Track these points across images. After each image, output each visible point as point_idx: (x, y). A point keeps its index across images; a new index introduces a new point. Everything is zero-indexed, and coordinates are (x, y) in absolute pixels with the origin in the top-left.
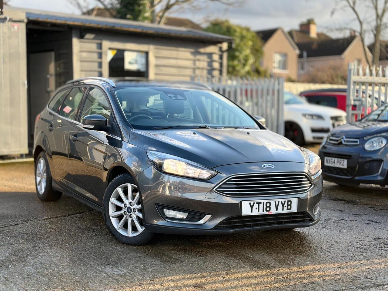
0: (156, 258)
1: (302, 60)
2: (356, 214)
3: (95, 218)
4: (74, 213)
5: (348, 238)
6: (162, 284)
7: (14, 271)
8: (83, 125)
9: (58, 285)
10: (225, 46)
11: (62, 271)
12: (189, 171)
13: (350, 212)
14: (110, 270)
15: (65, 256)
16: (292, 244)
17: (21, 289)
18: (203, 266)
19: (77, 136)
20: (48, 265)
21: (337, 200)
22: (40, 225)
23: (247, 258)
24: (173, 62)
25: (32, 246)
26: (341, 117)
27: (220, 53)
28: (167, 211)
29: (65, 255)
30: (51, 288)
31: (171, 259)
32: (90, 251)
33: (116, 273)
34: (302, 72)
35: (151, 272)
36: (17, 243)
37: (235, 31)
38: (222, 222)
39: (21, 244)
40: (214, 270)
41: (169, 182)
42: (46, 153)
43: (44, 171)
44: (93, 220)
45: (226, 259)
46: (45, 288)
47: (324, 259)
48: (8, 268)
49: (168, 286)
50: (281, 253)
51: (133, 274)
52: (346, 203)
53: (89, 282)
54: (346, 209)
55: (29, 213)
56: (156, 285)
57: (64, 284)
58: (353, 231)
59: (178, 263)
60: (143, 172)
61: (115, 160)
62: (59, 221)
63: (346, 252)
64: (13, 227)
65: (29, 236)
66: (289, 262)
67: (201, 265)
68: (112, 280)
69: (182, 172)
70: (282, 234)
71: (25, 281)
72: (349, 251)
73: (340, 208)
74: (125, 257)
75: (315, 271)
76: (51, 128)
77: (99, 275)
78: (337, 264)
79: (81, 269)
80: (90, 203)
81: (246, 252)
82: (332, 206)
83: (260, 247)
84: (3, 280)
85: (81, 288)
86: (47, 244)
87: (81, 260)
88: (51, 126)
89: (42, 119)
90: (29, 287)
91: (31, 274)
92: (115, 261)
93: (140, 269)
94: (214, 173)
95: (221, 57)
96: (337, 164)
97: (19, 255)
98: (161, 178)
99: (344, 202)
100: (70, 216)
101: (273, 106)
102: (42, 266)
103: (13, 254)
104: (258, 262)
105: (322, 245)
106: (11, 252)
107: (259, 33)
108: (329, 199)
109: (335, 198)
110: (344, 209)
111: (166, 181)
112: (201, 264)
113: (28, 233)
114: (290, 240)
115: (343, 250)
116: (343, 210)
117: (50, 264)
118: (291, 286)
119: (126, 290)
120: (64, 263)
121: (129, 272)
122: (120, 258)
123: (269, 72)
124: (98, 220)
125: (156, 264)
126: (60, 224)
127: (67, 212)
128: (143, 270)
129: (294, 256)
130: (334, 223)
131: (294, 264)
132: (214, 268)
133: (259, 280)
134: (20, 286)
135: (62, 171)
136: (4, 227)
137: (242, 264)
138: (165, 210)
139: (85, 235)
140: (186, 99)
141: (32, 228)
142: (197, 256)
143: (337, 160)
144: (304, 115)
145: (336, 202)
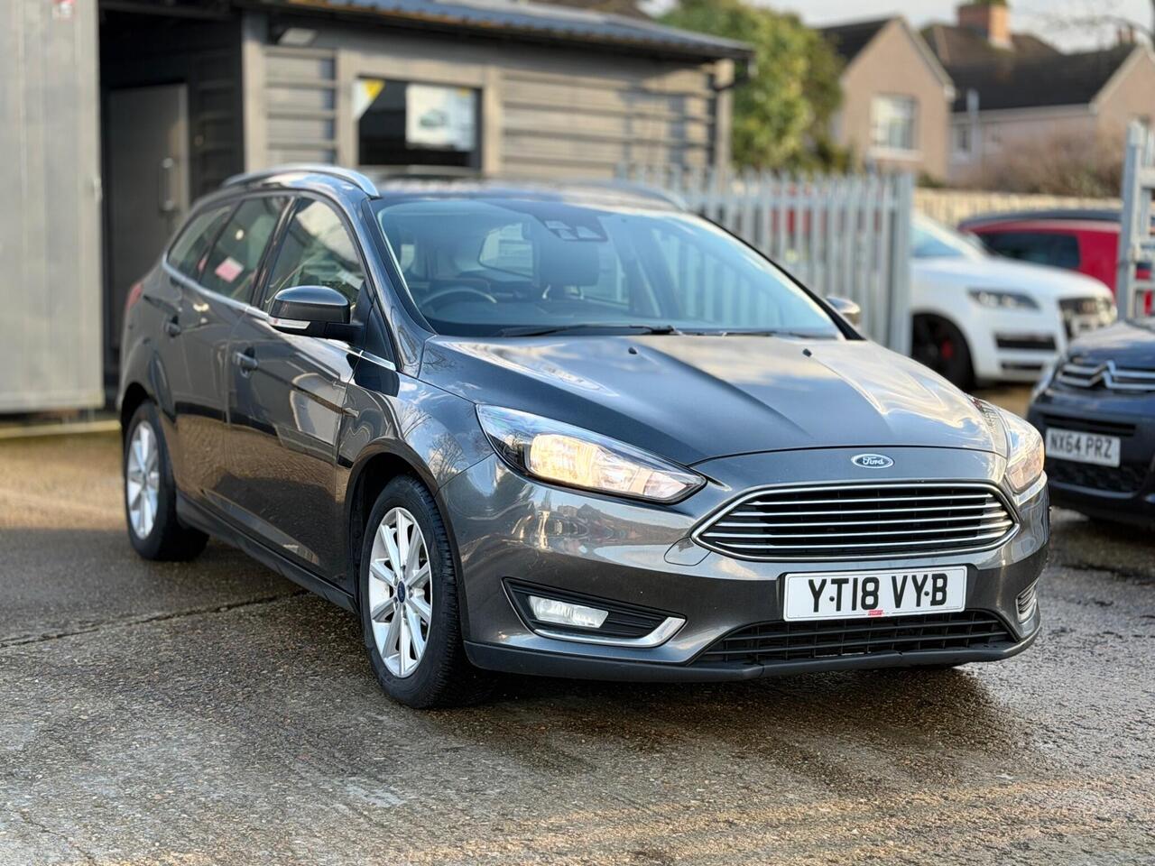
0: (508, 753)
1: (962, 119)
2: (1151, 613)
3: (313, 618)
4: (246, 600)
5: (1130, 694)
6: (532, 844)
7: (53, 792)
8: (272, 320)
9: (192, 841)
10: (725, 71)
11: (206, 794)
12: (613, 475)
13: (1131, 607)
14: (361, 792)
15: (218, 743)
16: (948, 715)
17: (72, 853)
18: (663, 782)
19: (253, 352)
20: (160, 774)
21: (1086, 569)
22: (139, 639)
23: (805, 759)
24: (558, 121)
25: (112, 706)
26: (1091, 300)
27: (708, 93)
28: (540, 601)
29: (218, 740)
30: (169, 852)
31: (557, 758)
32: (296, 728)
33: (380, 803)
34: (961, 157)
35: (495, 802)
36: (62, 698)
37: (755, 25)
38: (720, 643)
39: (77, 699)
40: (698, 798)
41: (549, 509)
42: (158, 408)
43: (151, 463)
44: (308, 622)
45: (738, 760)
46: (150, 851)
47: (1057, 764)
48: (34, 779)
49: (551, 848)
50: (915, 743)
51: (434, 807)
52: (1115, 578)
53: (294, 833)
54: (1118, 598)
55: (102, 598)
56: (509, 847)
57: (211, 837)
58: (1144, 670)
59: (580, 772)
60: (463, 474)
61: (375, 434)
62: (199, 626)
63: (1127, 743)
64: (51, 643)
65: (103, 675)
66: (943, 774)
67: (655, 779)
68: (367, 826)
69: (590, 476)
70: (913, 678)
71: (85, 826)
72: (1138, 739)
73: (1099, 596)
74: (408, 748)
75: (1031, 806)
76: (174, 326)
77: (327, 809)
78: (1099, 783)
79: (267, 786)
80: (294, 569)
81: (800, 739)
82: (1073, 587)
83: (846, 724)
84: (15, 821)
85: (267, 853)
86: (160, 702)
87: (269, 758)
88: (175, 321)
89: (147, 298)
90: (98, 846)
91: (107, 803)
92: (377, 762)
93: (458, 791)
94: (694, 480)
95: (713, 108)
96: (1087, 452)
97: (71, 737)
98: (521, 495)
99: (1108, 574)
100: (233, 610)
101: (875, 265)
102: (142, 773)
103: (49, 732)
104: (839, 772)
105: (1048, 720)
106: (43, 726)
107: (828, 32)
108: (1060, 563)
109: (1080, 561)
110: (1111, 599)
111: (540, 505)
112: (655, 776)
113: (98, 663)
114: (942, 700)
115: (1116, 735)
116: (1107, 602)
117: (166, 770)
118: (954, 858)
119: (412, 862)
120: (213, 767)
121: (423, 799)
122: (394, 751)
123: (859, 156)
124: (322, 623)
125: (509, 776)
126: (201, 637)
127: (224, 596)
128: (467, 794)
129: (957, 754)
130: (1081, 645)
131: (961, 782)
132: (698, 790)
133: (847, 834)
134: (71, 843)
135: (205, 469)
136: (25, 643)
137: (789, 778)
138: (533, 600)
139: (281, 673)
140: (605, 239)
141: (111, 646)
142: (641, 749)
143: (1089, 439)
144: (976, 294)
145: (1083, 576)
